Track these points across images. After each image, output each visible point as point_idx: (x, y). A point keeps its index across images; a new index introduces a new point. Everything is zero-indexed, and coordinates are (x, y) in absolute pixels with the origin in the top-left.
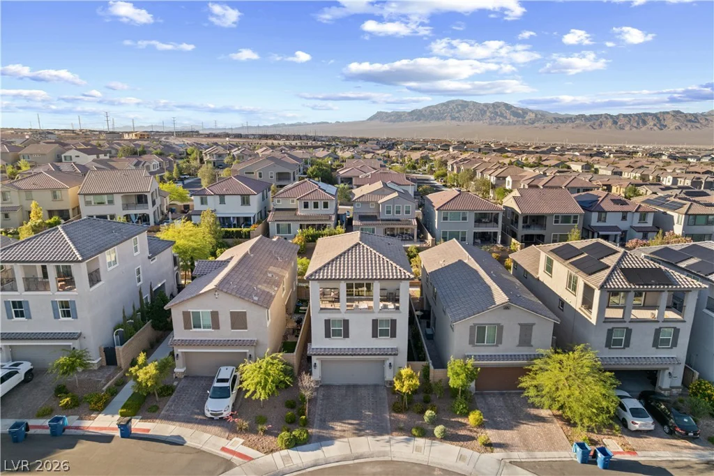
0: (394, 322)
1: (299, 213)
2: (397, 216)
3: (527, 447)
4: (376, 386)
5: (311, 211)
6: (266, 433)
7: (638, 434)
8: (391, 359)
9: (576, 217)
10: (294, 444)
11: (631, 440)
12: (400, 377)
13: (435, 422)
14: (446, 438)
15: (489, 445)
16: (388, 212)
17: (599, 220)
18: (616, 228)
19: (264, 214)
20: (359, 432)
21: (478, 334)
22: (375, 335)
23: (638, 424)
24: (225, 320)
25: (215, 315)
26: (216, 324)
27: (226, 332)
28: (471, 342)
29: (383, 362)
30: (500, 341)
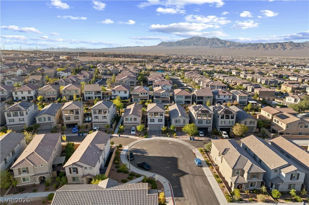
0: (162, 119)
1: (140, 96)
2: (165, 97)
3: (182, 138)
4: (159, 131)
5: (143, 95)
6: (142, 136)
7: (201, 137)
8: (162, 126)
9: (211, 97)
10: (146, 137)
11: (199, 138)
12: (163, 128)
13: (168, 135)
14: (170, 137)
15: (176, 138)
16: (163, 96)
17: (218, 97)
18: (222, 99)
19: (130, 95)
20: (156, 136)
21: (176, 121)
22: (159, 122)
23: (201, 135)
24: (133, 119)
25: (131, 118)
26: (131, 120)
27: (133, 121)
28: (175, 123)
29: (160, 126)
30: (180, 122)
